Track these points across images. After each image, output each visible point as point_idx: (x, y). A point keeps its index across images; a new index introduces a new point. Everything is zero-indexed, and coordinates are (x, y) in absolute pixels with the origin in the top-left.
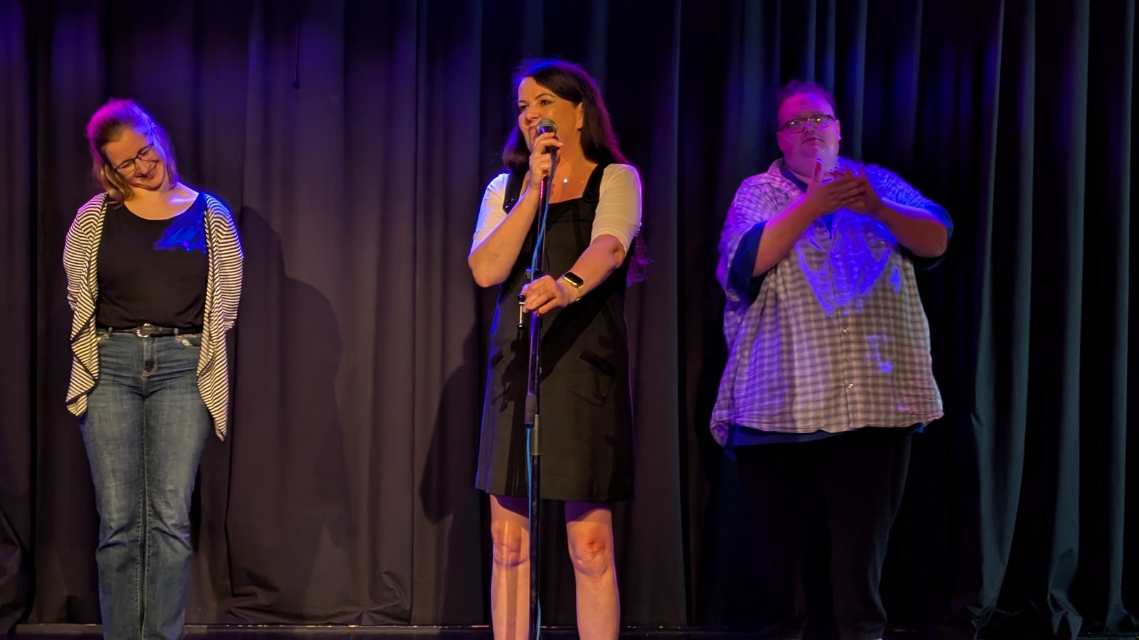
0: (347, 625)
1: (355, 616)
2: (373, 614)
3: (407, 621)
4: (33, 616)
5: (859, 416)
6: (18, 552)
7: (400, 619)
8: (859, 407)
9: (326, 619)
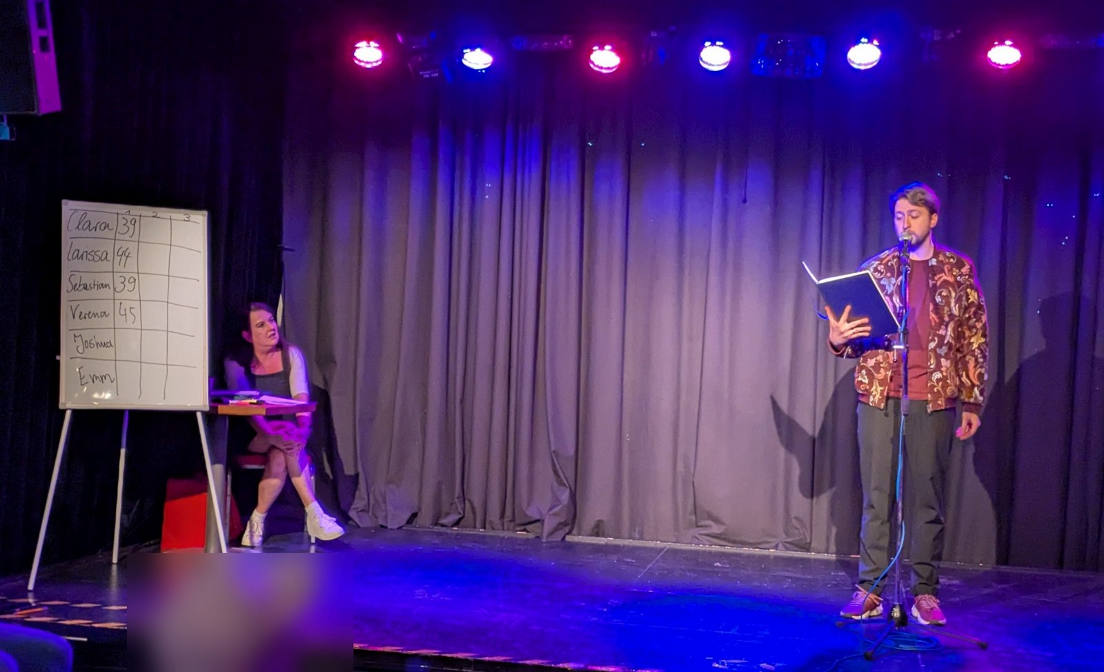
0: (768, 549)
2: (785, 544)
3: (808, 550)
9: (755, 545)
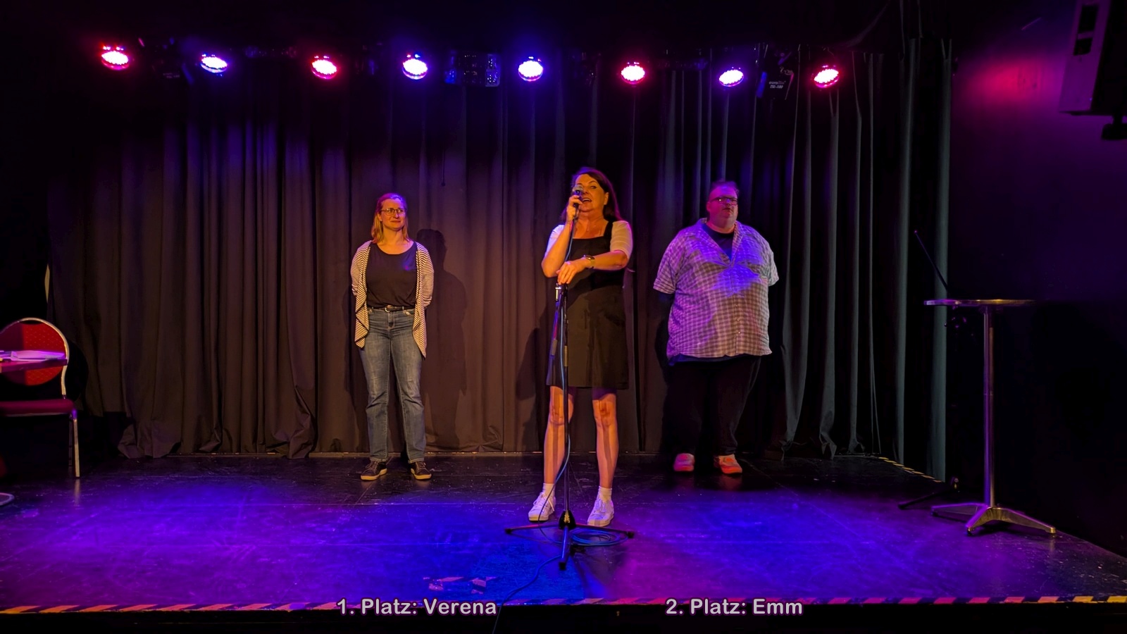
0: (472, 452)
1: (476, 448)
2: (484, 447)
3: (501, 450)
4: (317, 449)
5: (741, 348)
6: (310, 417)
7: (498, 449)
8: (742, 343)
9: (462, 449)
